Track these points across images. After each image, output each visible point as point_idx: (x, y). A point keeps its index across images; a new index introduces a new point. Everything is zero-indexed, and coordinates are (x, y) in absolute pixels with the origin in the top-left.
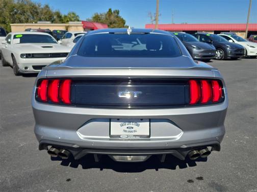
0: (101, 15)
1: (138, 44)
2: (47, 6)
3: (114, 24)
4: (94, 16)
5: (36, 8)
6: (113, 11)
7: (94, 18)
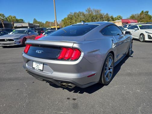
0: (135, 15)
1: (138, 29)
2: (107, 14)
3: (143, 19)
4: (131, 16)
5: (102, 16)
6: (144, 12)
7: (131, 17)
